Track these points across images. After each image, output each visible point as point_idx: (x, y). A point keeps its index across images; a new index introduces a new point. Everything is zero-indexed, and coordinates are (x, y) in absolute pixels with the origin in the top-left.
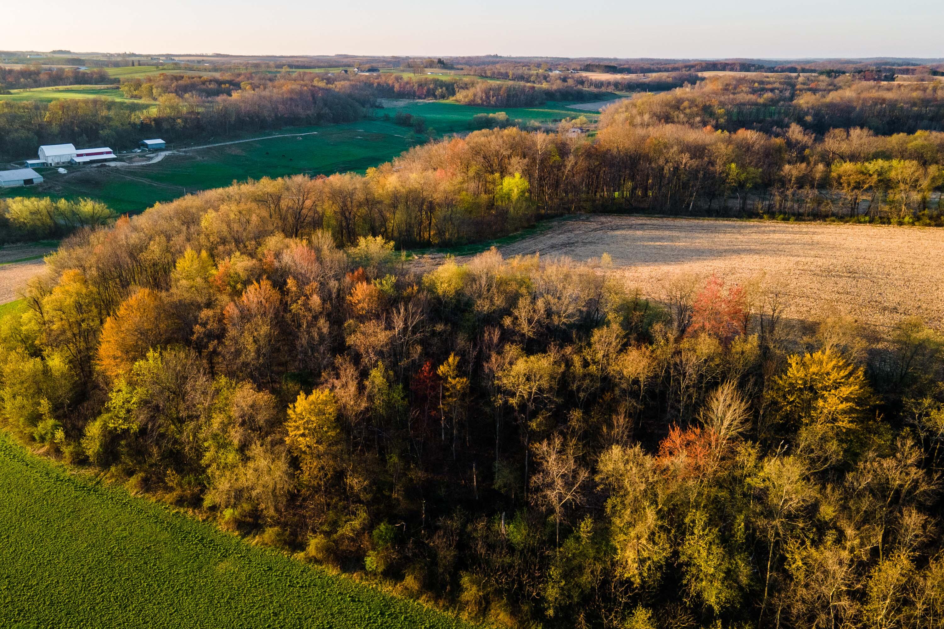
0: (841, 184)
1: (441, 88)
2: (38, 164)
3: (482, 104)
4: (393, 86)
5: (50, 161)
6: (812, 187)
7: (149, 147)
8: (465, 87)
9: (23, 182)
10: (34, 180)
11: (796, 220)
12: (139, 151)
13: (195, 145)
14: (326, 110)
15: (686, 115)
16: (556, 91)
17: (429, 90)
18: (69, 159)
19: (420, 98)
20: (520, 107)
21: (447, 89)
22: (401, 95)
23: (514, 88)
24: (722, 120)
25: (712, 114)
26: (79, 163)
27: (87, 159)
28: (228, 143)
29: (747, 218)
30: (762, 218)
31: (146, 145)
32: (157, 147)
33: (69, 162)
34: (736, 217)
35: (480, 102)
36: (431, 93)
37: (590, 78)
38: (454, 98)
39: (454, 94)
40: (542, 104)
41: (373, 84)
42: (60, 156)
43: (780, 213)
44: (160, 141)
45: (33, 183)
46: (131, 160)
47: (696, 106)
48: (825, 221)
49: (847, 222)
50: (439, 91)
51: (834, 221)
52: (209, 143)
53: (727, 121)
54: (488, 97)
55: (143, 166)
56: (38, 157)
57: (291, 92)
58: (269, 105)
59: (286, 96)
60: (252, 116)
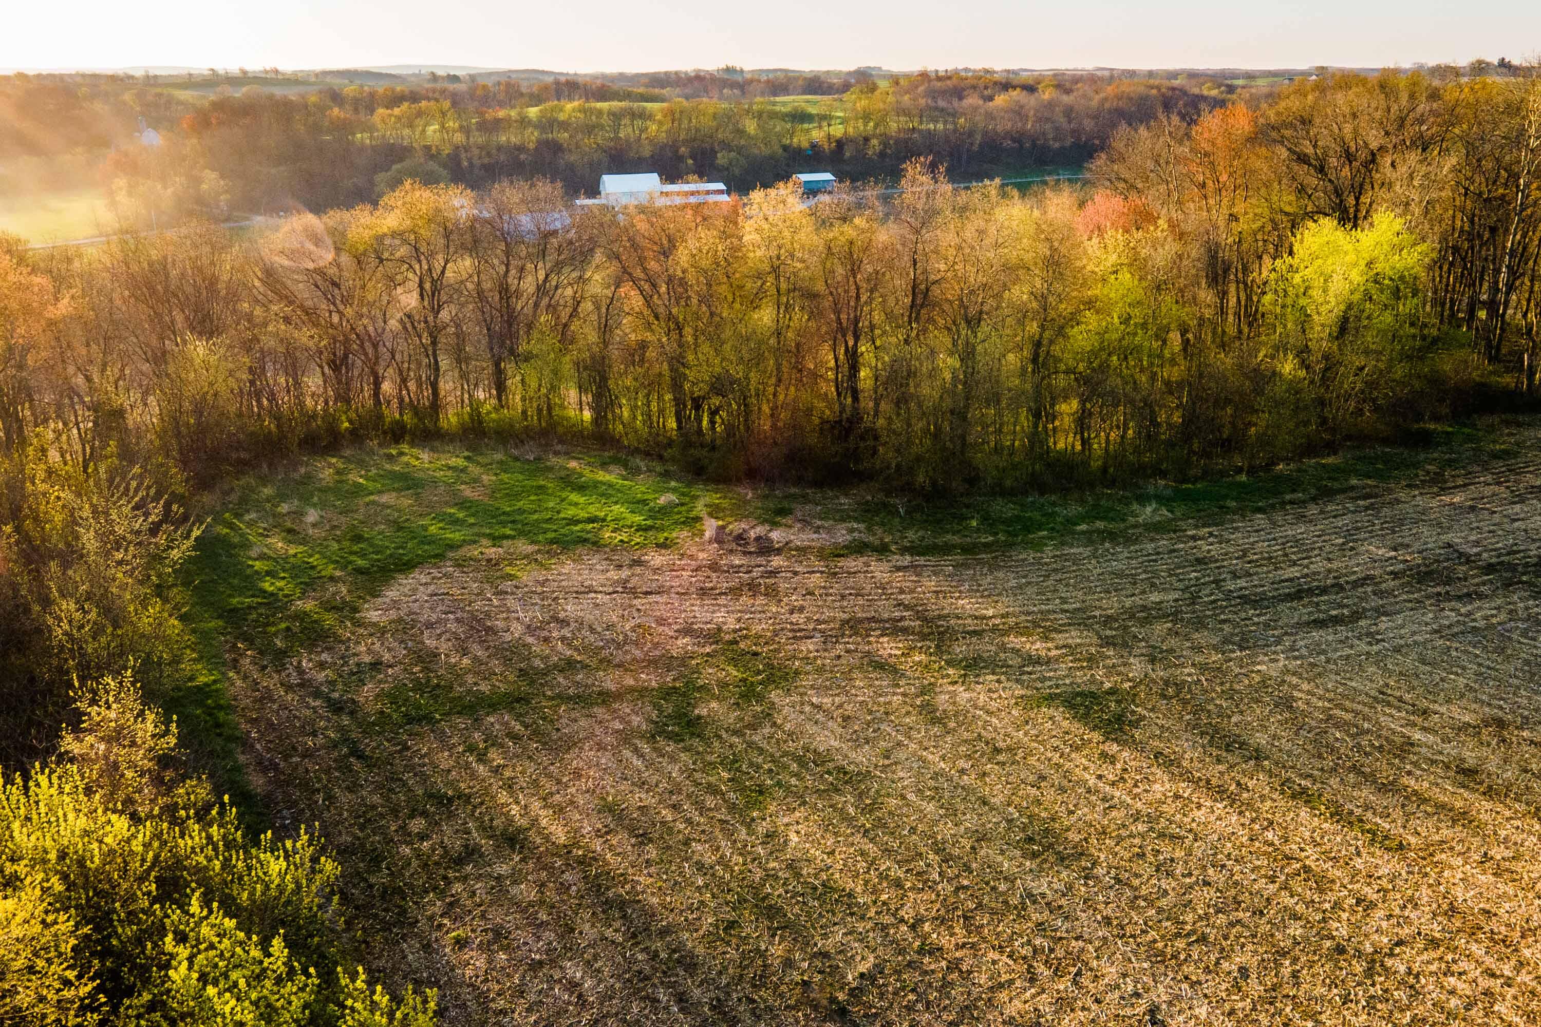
2: (594, 206)
5: (613, 202)
18: (646, 200)
26: (661, 207)
32: (821, 186)
33: (644, 206)
42: (632, 195)
44: (828, 176)
56: (597, 195)
57: (1119, 98)
58: (1062, 120)
59: (1107, 106)
60: (1018, 138)
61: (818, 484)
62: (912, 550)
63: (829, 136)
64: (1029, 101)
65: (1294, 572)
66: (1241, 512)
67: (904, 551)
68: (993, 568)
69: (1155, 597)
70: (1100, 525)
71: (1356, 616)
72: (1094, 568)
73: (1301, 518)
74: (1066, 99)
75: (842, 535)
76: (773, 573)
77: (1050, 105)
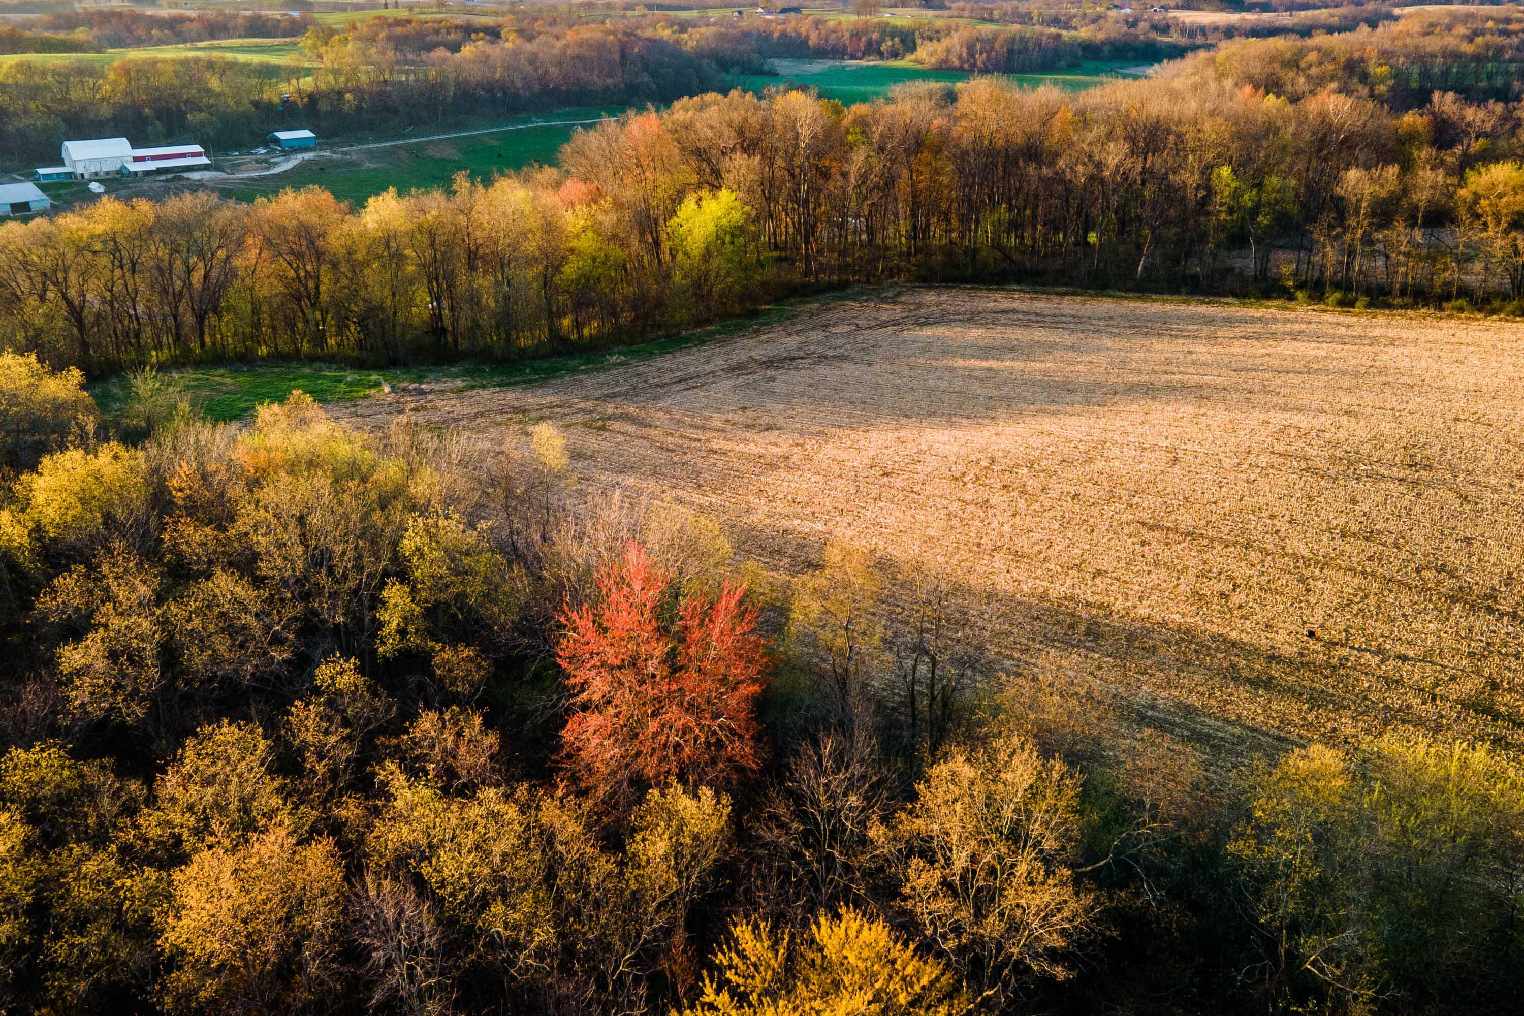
0: (1478, 216)
1: (892, 39)
2: (58, 174)
3: (961, 68)
4: (807, 37)
5: (80, 170)
6: (1412, 223)
7: (284, 144)
8: (934, 36)
9: (9, 208)
10: (32, 205)
11: (1370, 305)
12: (263, 151)
13: (375, 141)
14: (646, 78)
15: (1309, 77)
16: (1103, 43)
17: (869, 43)
18: (118, 166)
19: (853, 57)
20: (1033, 71)
21: (902, 41)
22: (821, 53)
23: (1022, 38)
24: (1382, 89)
25: (1364, 77)
26: (136, 173)
27: (152, 166)
28: (436, 138)
29: (1258, 298)
30: (1292, 298)
31: (277, 141)
32: (301, 144)
33: (118, 172)
34: (1235, 295)
35: (957, 63)
36: (872, 49)
37: (1181, 20)
38: (913, 57)
39: (913, 49)
40: (1073, 67)
41: (771, 33)
42: (100, 161)
43: (1337, 286)
44: (306, 133)
45: (29, 210)
46: (235, 167)
47: (1334, 59)
48: (1441, 309)
49: (1493, 312)
50: (886, 46)
51: (1461, 310)
52: (404, 137)
53: (1392, 89)
54: (971, 55)
55: (252, 179)
56: (61, 163)
57: (580, 45)
58: (529, 69)
59: (569, 52)
60: (490, 87)
61: (436, 364)
62: (499, 385)
63: (299, 91)
64: (496, 51)
65: (680, 373)
66: (661, 354)
67: (494, 386)
68: (541, 387)
69: (618, 389)
70: (590, 366)
71: (702, 385)
72: (588, 383)
73: (688, 354)
74: (530, 47)
75: (459, 383)
76: (431, 401)
77: (515, 54)
